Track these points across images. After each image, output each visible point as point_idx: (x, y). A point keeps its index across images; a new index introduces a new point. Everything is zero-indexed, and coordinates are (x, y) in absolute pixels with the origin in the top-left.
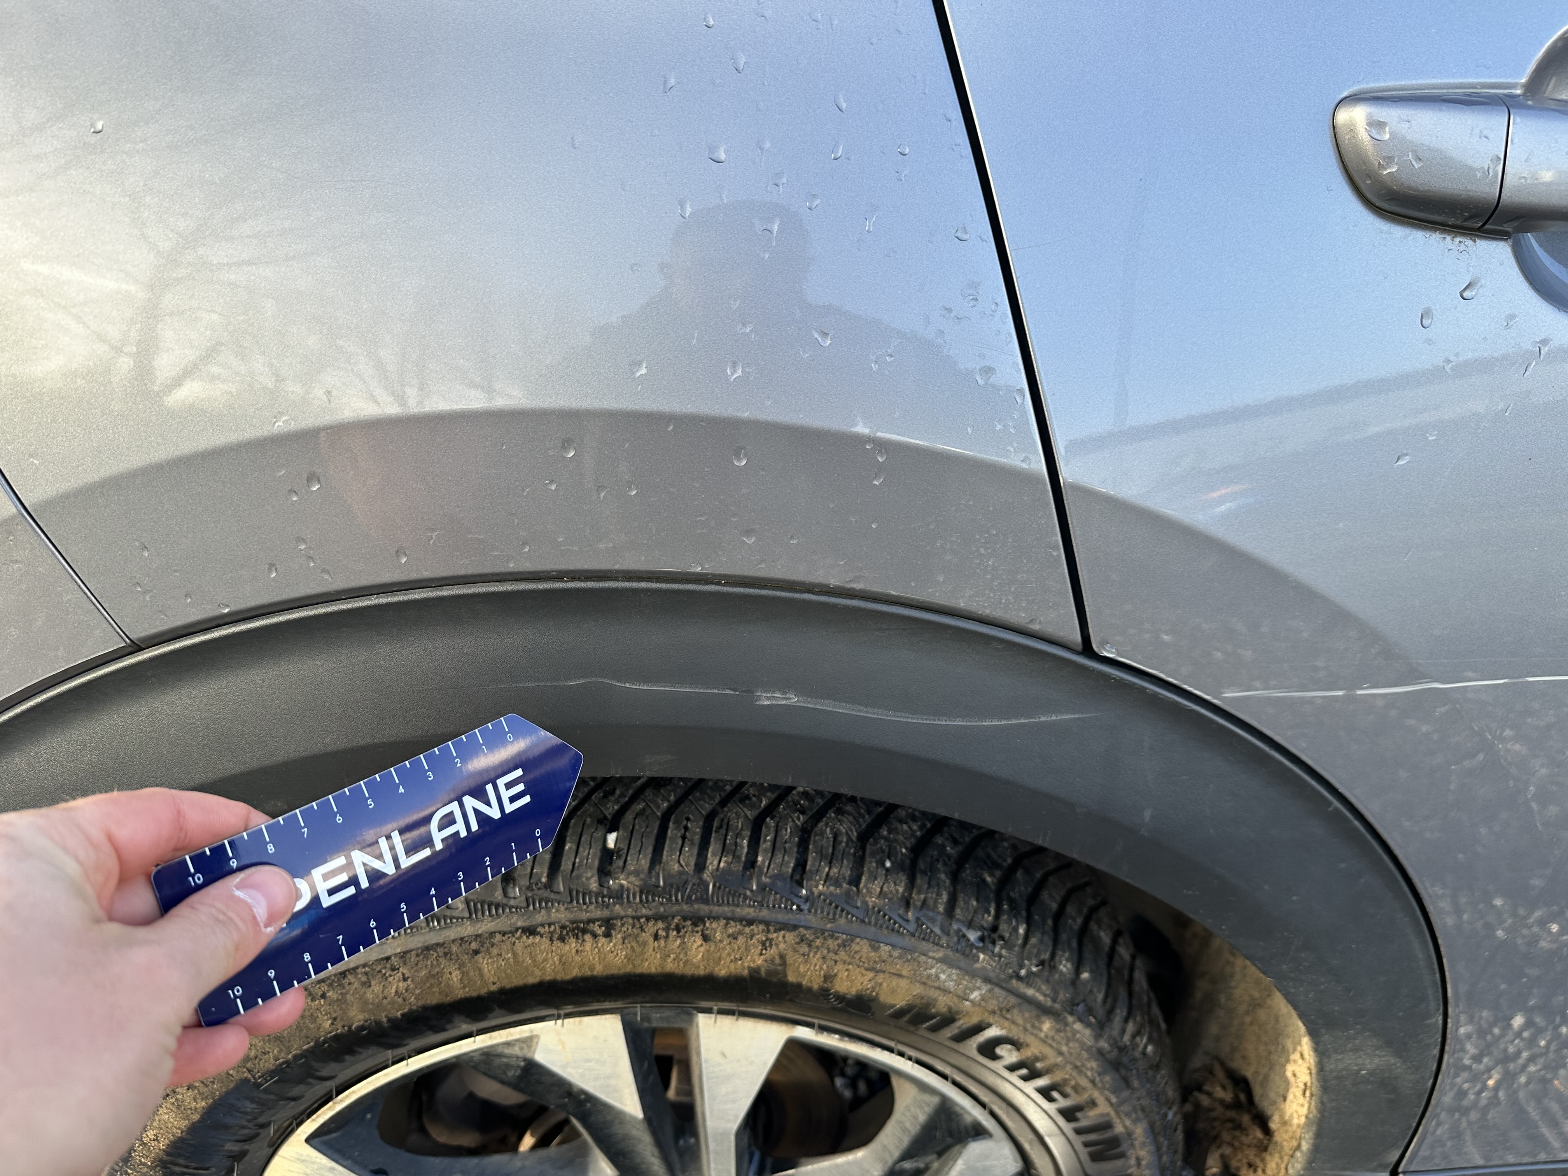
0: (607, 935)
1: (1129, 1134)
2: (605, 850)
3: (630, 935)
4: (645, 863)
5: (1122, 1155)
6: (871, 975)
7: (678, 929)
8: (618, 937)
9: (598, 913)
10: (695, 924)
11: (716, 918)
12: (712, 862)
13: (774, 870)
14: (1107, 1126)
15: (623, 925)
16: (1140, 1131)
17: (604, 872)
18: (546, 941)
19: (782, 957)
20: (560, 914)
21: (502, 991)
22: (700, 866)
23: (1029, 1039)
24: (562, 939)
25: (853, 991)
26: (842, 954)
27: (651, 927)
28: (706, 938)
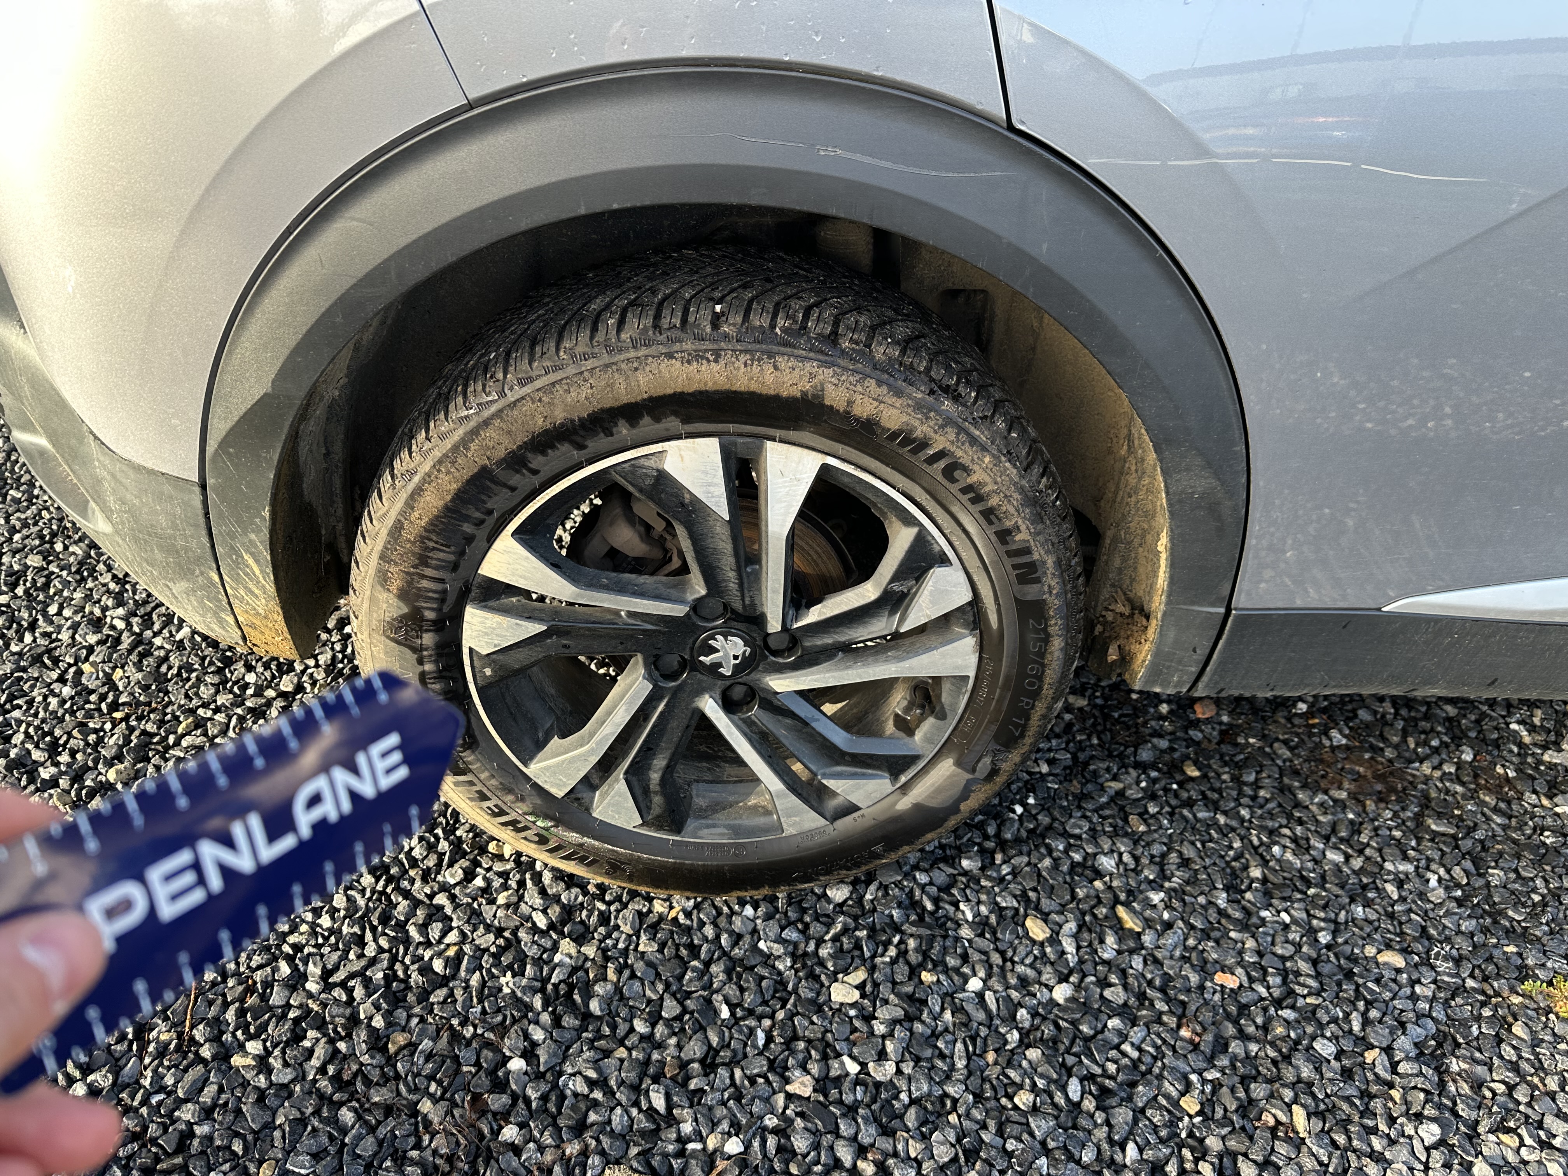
0: (716, 361)
1: (1044, 563)
2: (715, 313)
3: (730, 362)
4: (739, 319)
5: (1038, 581)
6: (876, 404)
7: (759, 360)
8: (722, 362)
9: (711, 347)
10: (769, 358)
11: (783, 354)
12: (780, 322)
13: (818, 330)
14: (1027, 551)
15: (725, 355)
16: (1050, 561)
17: (715, 326)
18: (678, 364)
19: (822, 385)
20: (688, 345)
21: (651, 399)
22: (773, 326)
23: (976, 467)
24: (689, 362)
25: (865, 415)
26: (859, 388)
27: (743, 358)
28: (776, 368)
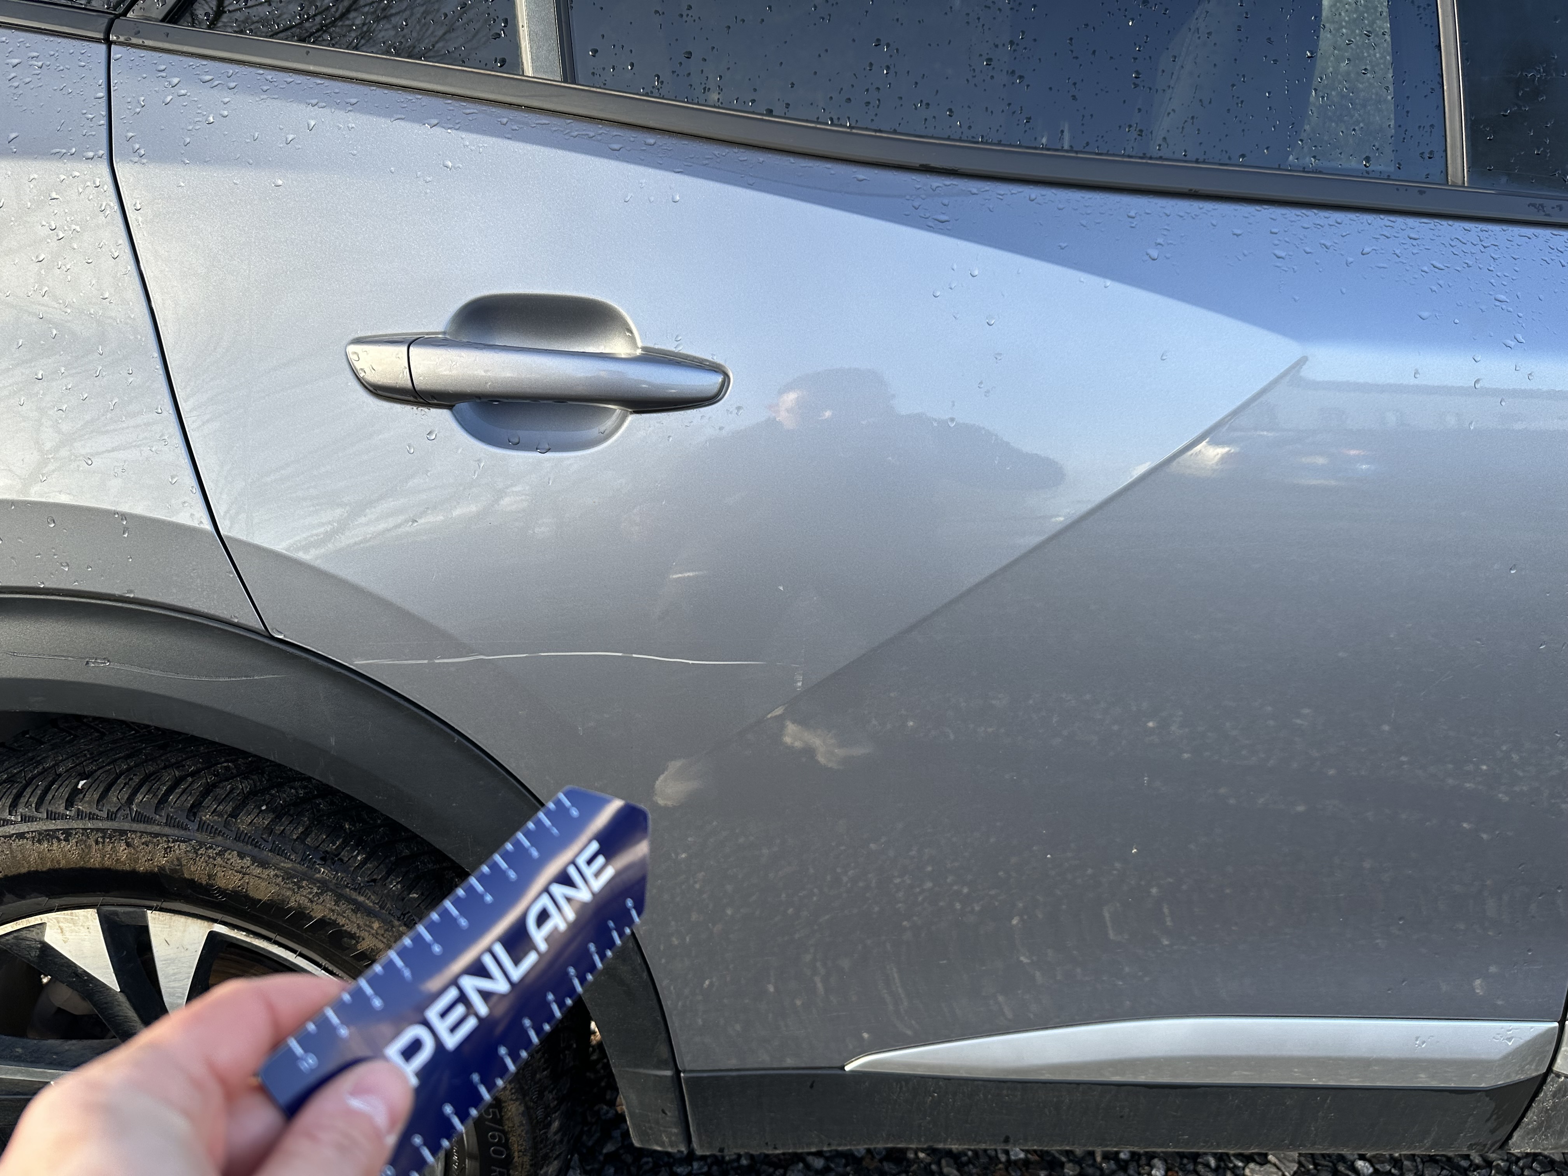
3: (81, 841)
4: (96, 798)
6: (240, 876)
7: (110, 838)
8: (73, 841)
10: (121, 835)
11: (135, 832)
12: (140, 797)
13: (179, 805)
15: (76, 834)
17: (71, 802)
18: (30, 843)
19: (179, 860)
22: (131, 800)
25: (230, 887)
26: (219, 860)
27: (94, 836)
28: (128, 845)
